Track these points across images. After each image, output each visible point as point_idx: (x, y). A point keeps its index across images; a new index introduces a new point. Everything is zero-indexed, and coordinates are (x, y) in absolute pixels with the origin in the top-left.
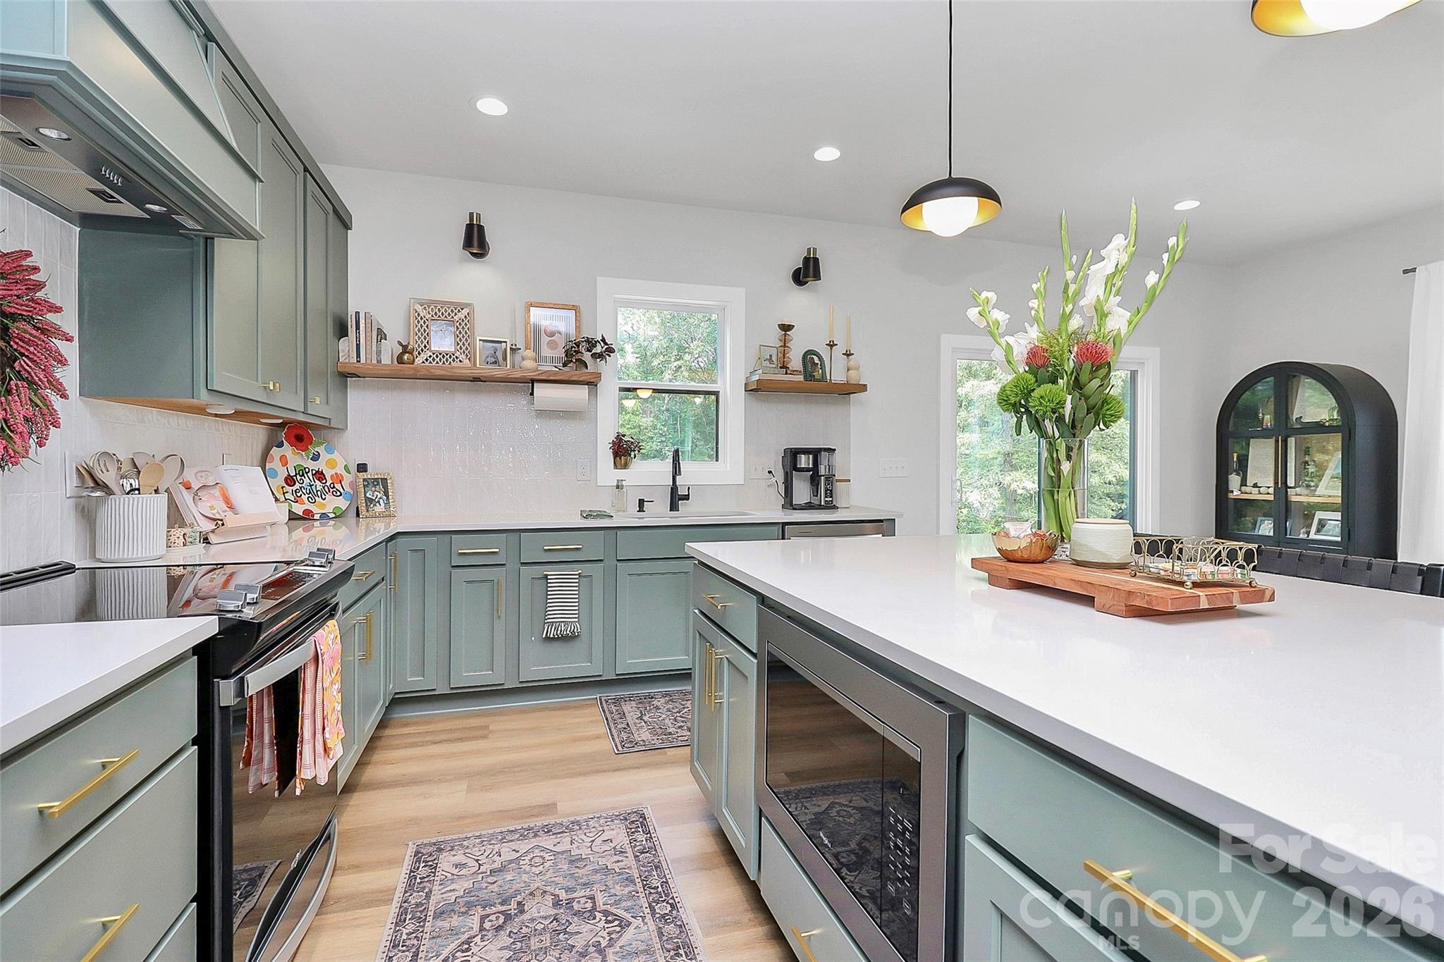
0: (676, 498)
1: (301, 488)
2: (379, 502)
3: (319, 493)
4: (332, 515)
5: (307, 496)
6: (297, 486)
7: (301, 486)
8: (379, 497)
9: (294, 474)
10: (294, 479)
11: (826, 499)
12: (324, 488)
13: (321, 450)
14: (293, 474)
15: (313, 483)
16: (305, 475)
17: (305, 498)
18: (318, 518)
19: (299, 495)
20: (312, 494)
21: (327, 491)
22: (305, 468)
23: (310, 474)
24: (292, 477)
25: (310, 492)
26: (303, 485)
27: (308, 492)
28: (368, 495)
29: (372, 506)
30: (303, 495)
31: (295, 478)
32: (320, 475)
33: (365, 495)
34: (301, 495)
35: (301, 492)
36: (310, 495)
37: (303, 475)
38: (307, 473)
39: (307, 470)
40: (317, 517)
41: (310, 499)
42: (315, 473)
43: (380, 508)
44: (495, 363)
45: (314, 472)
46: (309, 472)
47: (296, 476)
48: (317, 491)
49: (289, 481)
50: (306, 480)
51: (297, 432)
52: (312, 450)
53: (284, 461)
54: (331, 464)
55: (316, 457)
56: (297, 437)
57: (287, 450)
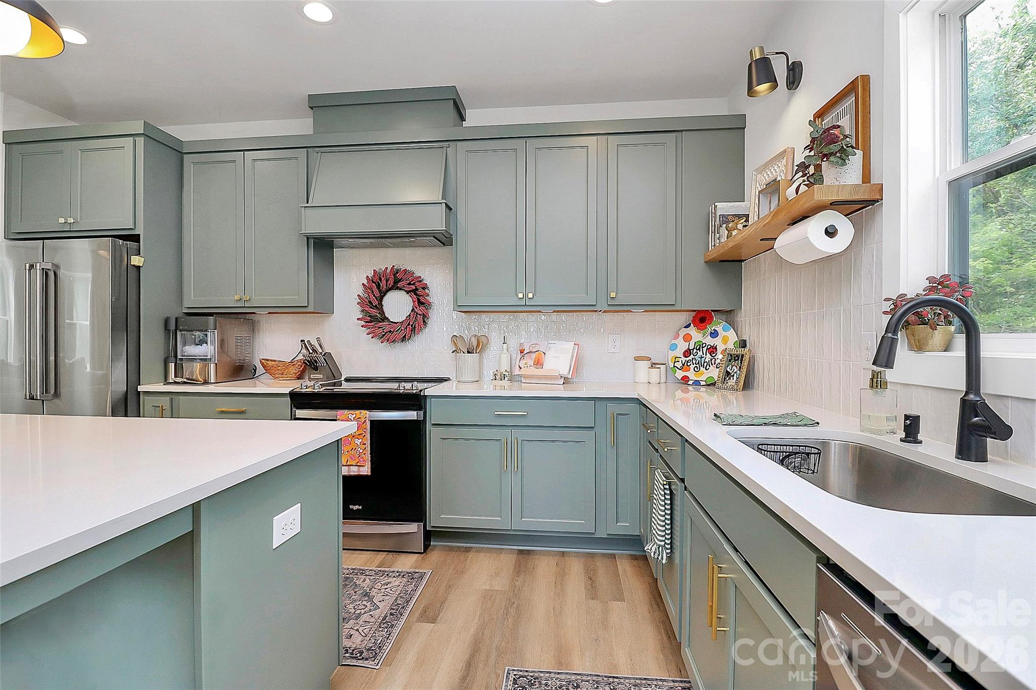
1: (693, 359)
2: (733, 376)
3: (705, 364)
4: (703, 383)
5: (695, 365)
6: (690, 358)
7: (694, 357)
8: (735, 371)
9: (693, 348)
10: (690, 352)
12: (711, 360)
15: (705, 355)
16: (701, 349)
17: (692, 367)
18: (691, 384)
19: (689, 364)
20: (700, 365)
21: (713, 363)
22: (703, 344)
23: (705, 349)
24: (690, 350)
25: (698, 363)
26: (696, 357)
27: (697, 363)
28: (728, 369)
29: (728, 378)
30: (692, 364)
31: (692, 351)
32: (712, 350)
34: (691, 364)
35: (691, 363)
36: (698, 366)
37: (699, 349)
38: (702, 347)
39: (704, 345)
41: (696, 368)
42: (710, 348)
43: (733, 381)
45: (709, 346)
46: (705, 347)
47: (693, 349)
48: (704, 363)
49: (687, 353)
50: (700, 353)
51: (703, 315)
52: (710, 328)
53: (687, 338)
54: (725, 340)
55: (714, 334)
56: (702, 319)
57: (692, 331)
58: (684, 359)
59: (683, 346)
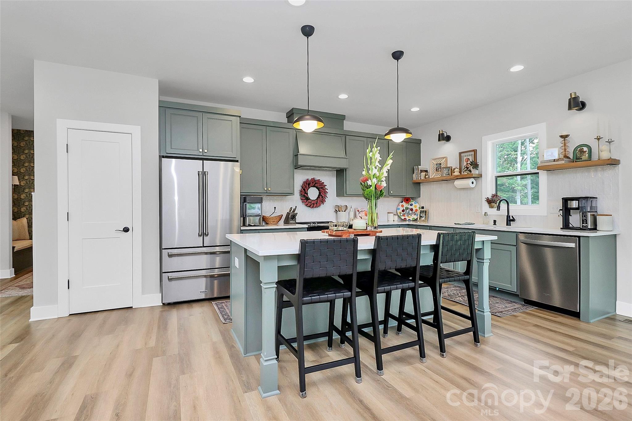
0: (510, 220)
4: (411, 220)
6: (405, 212)
8: (423, 216)
11: (583, 225)
12: (412, 213)
13: (413, 203)
14: (404, 209)
17: (406, 215)
20: (408, 214)
23: (409, 209)
28: (421, 215)
29: (421, 218)
32: (412, 210)
33: (420, 215)
37: (407, 209)
40: (407, 220)
43: (423, 219)
44: (448, 174)
49: (403, 211)
50: (408, 211)
51: (407, 199)
52: (410, 203)
53: (403, 206)
54: (415, 207)
55: (411, 205)
56: (407, 200)
57: (404, 203)
58: (403, 213)
59: (402, 209)
